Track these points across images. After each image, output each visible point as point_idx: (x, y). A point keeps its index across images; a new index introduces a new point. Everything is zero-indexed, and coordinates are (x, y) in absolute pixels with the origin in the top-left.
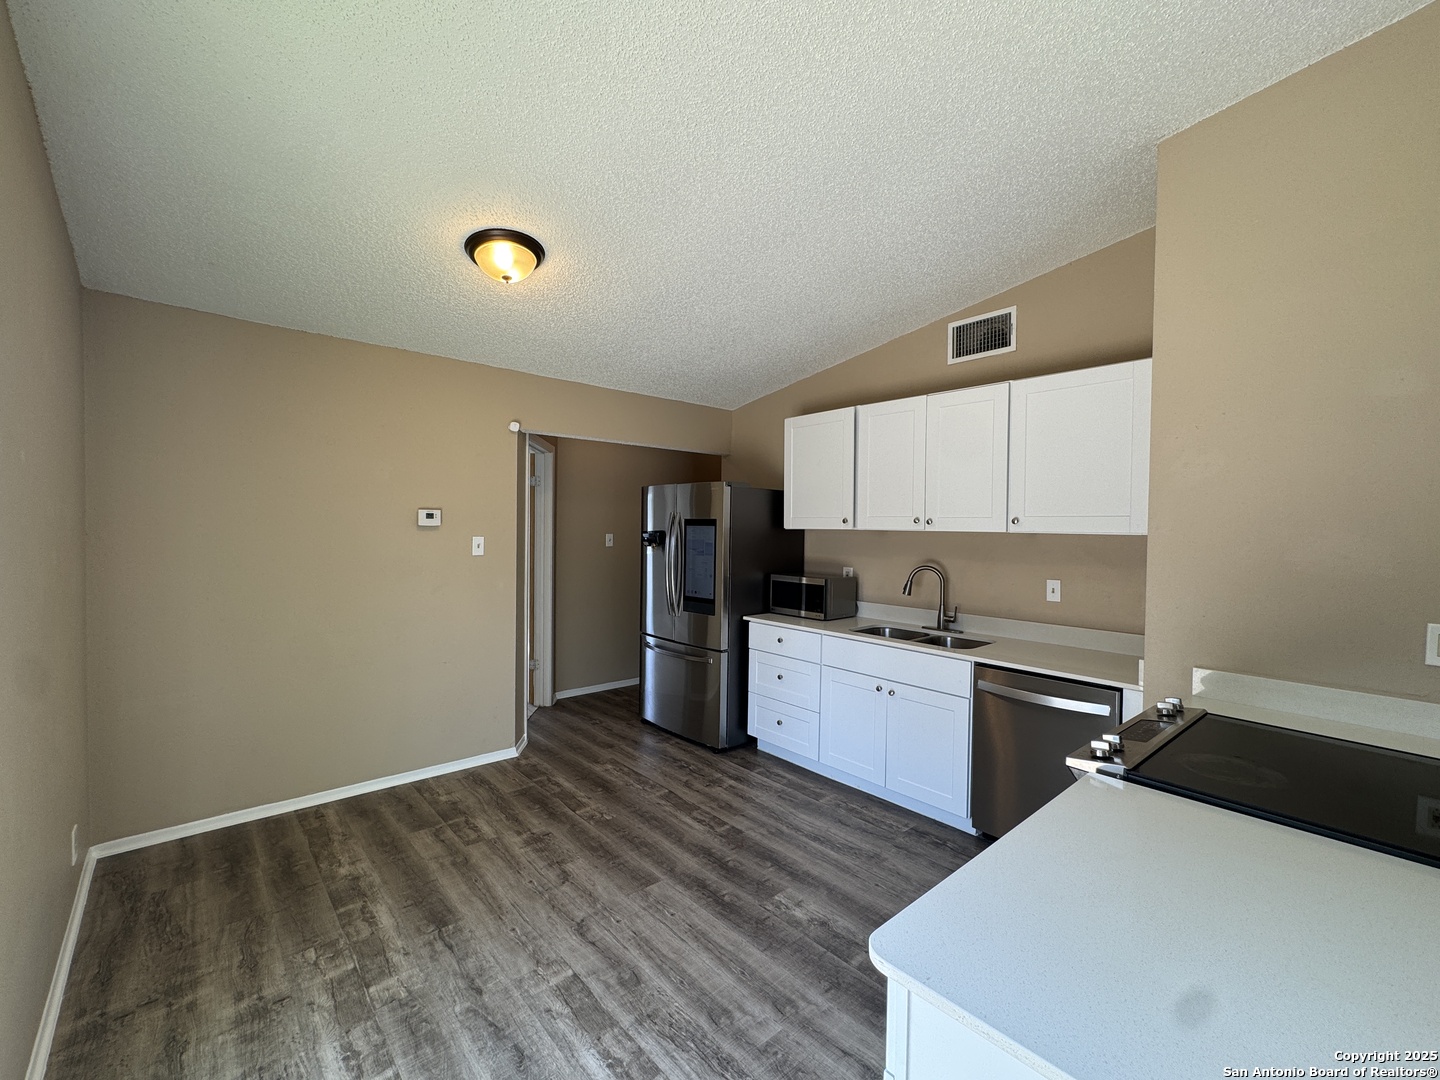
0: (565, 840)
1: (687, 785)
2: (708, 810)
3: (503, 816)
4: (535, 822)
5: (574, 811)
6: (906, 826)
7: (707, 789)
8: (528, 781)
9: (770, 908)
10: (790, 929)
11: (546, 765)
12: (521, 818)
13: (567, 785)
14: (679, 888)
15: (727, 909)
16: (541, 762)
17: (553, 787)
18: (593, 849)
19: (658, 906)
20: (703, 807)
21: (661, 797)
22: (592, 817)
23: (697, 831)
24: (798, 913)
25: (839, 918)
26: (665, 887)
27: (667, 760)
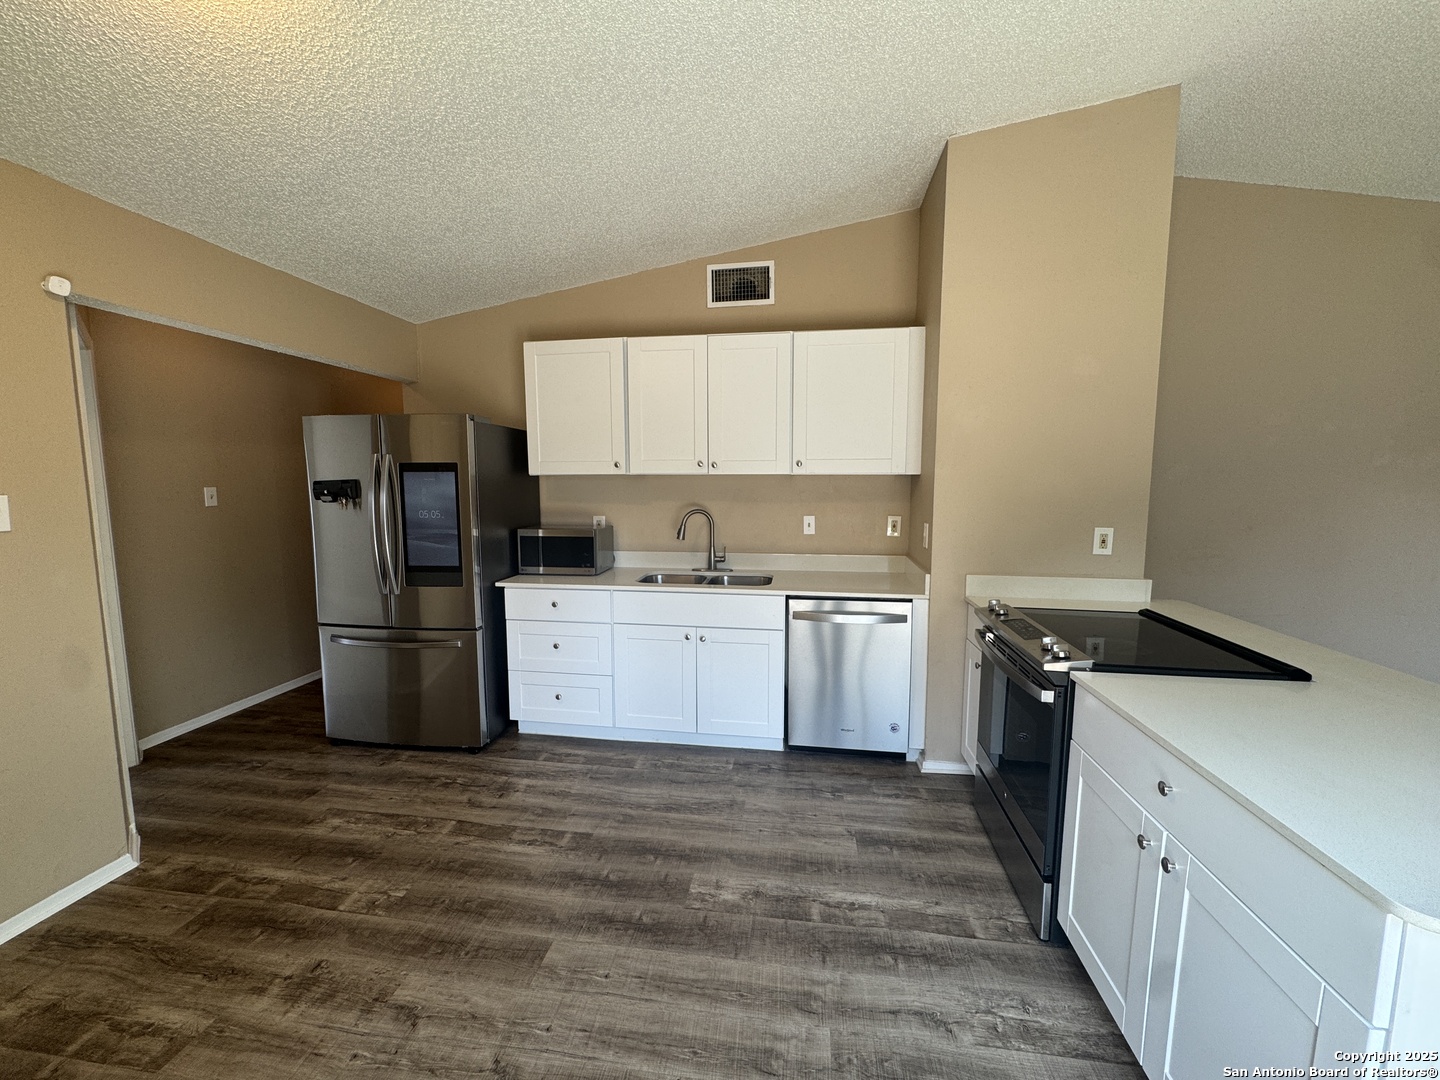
0: (357, 958)
1: (472, 804)
2: (528, 825)
3: (198, 979)
4: (274, 957)
5: (334, 909)
6: (728, 763)
7: (501, 800)
8: (199, 897)
9: (697, 905)
10: (736, 917)
11: (213, 859)
12: (238, 963)
13: (283, 875)
14: (582, 938)
15: (659, 933)
16: (200, 859)
17: (260, 888)
18: (415, 950)
19: (578, 975)
20: (519, 824)
21: (452, 833)
22: (372, 906)
23: (539, 857)
24: (727, 896)
25: (764, 881)
26: (564, 948)
27: (419, 783)
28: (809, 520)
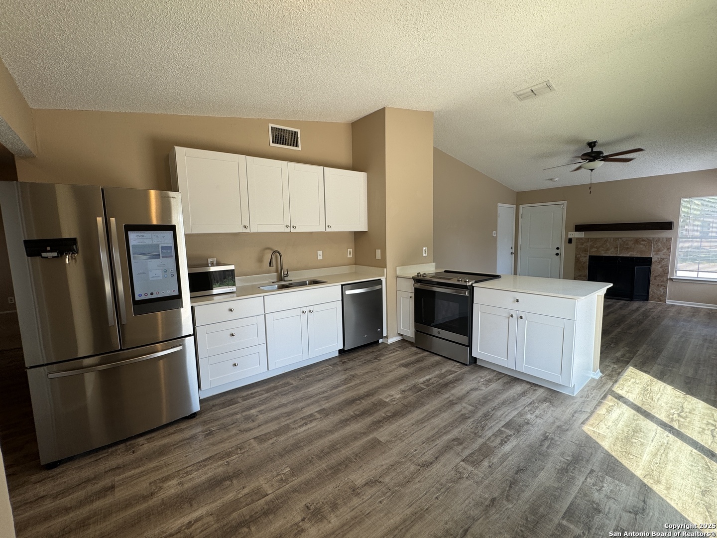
28: (320, 252)
